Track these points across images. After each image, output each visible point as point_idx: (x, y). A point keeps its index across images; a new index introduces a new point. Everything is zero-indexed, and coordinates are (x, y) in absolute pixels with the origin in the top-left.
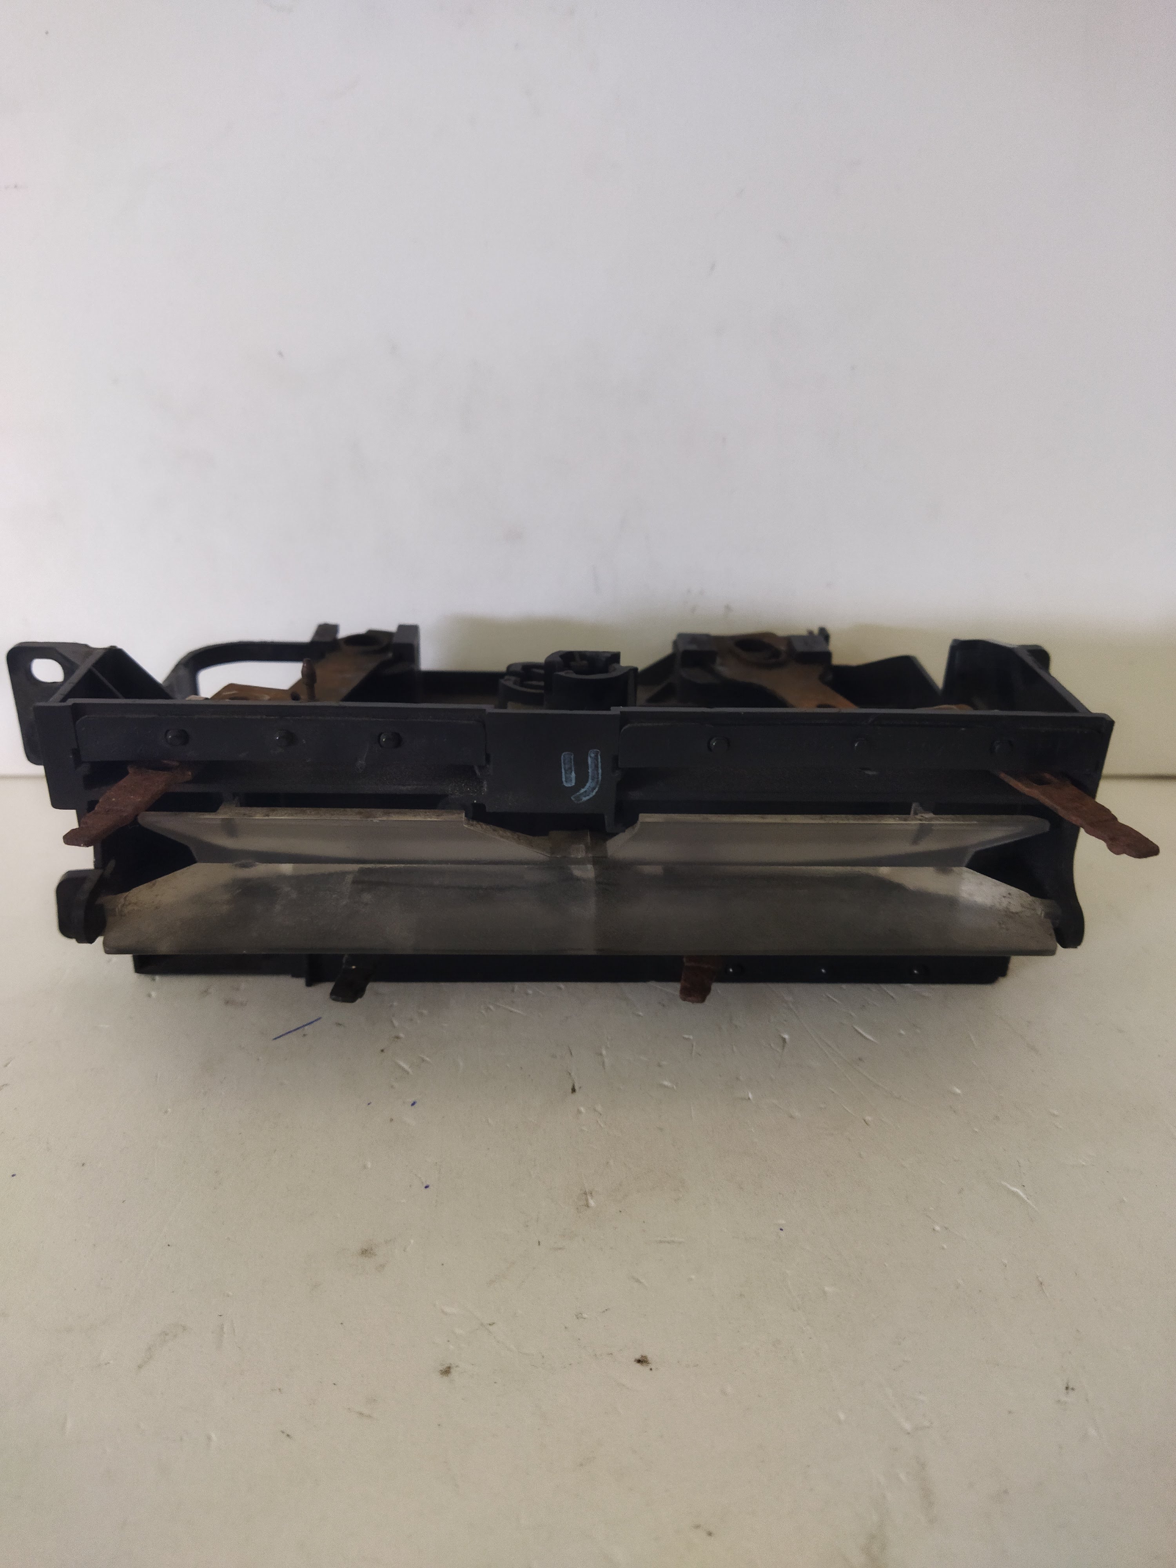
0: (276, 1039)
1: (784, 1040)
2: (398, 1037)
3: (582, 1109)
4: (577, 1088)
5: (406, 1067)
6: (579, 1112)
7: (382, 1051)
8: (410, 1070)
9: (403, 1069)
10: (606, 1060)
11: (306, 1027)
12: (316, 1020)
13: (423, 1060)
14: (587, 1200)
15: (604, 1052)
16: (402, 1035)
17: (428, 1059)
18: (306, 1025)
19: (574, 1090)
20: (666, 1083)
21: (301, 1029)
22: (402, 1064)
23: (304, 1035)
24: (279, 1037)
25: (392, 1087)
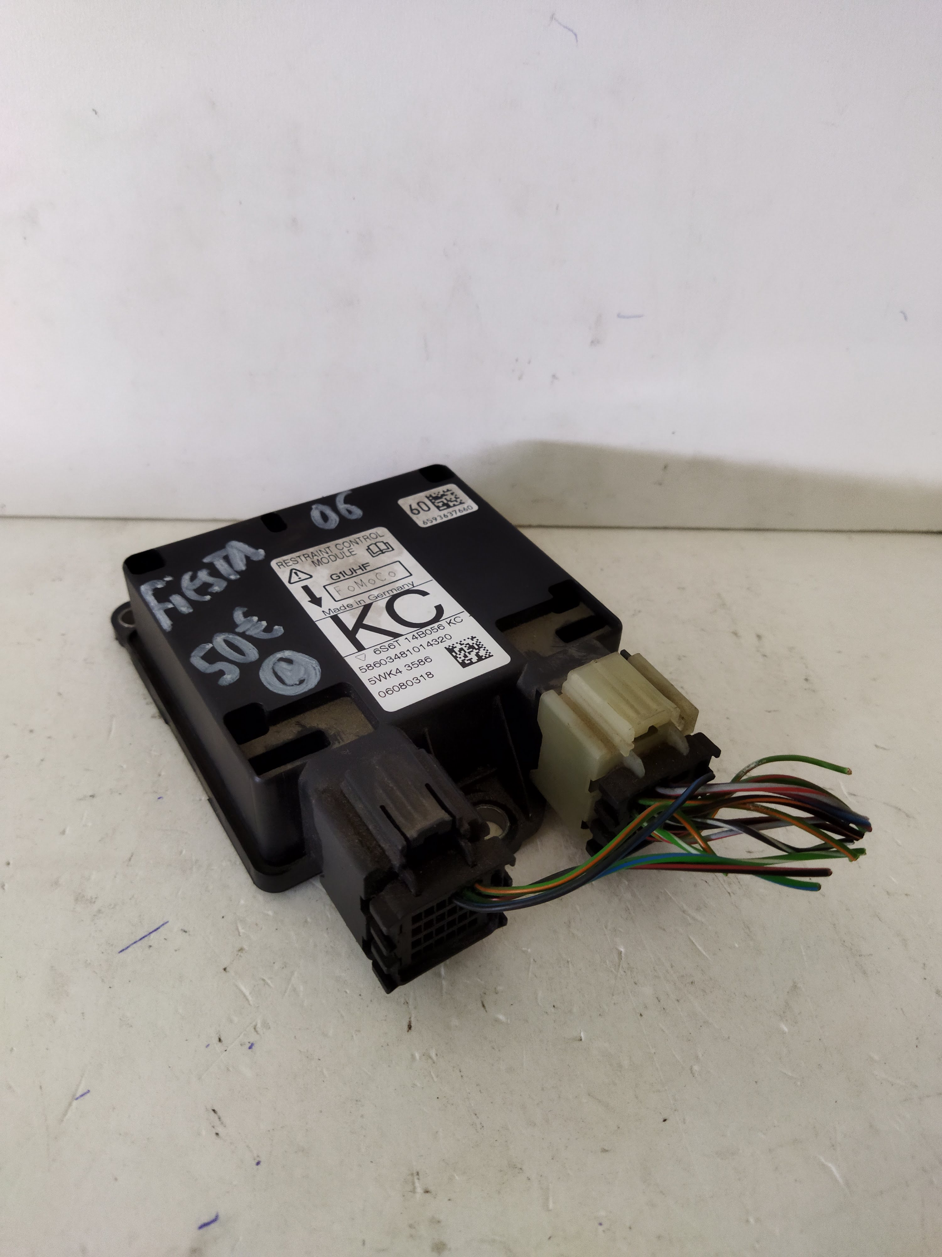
0: (121, 951)
2: (241, 950)
3: (417, 1056)
4: (412, 1025)
5: (247, 993)
6: (413, 1056)
7: (225, 969)
8: (250, 998)
9: (245, 996)
11: (152, 935)
12: (163, 925)
13: (265, 984)
16: (246, 947)
17: (269, 982)
18: (153, 932)
19: (410, 1027)
20: (501, 1017)
21: (148, 936)
22: (243, 988)
24: (123, 950)
25: (231, 1021)
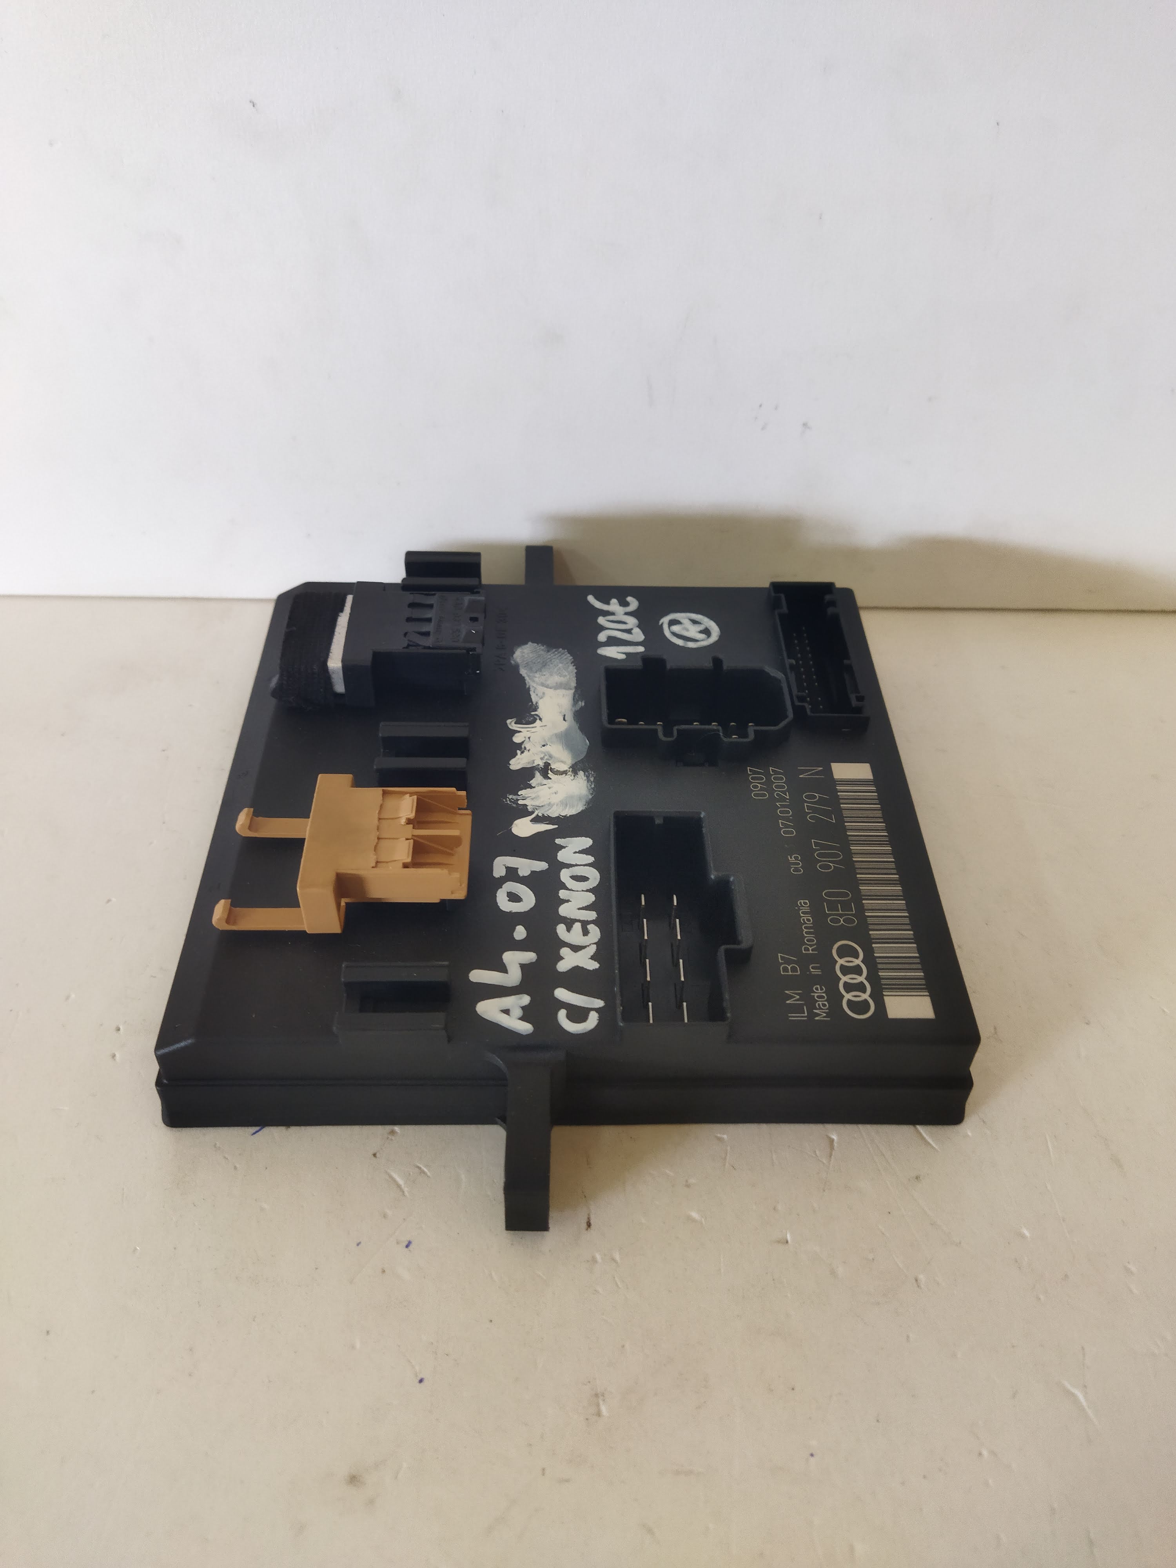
1: (832, 1141)
14: (598, 1405)
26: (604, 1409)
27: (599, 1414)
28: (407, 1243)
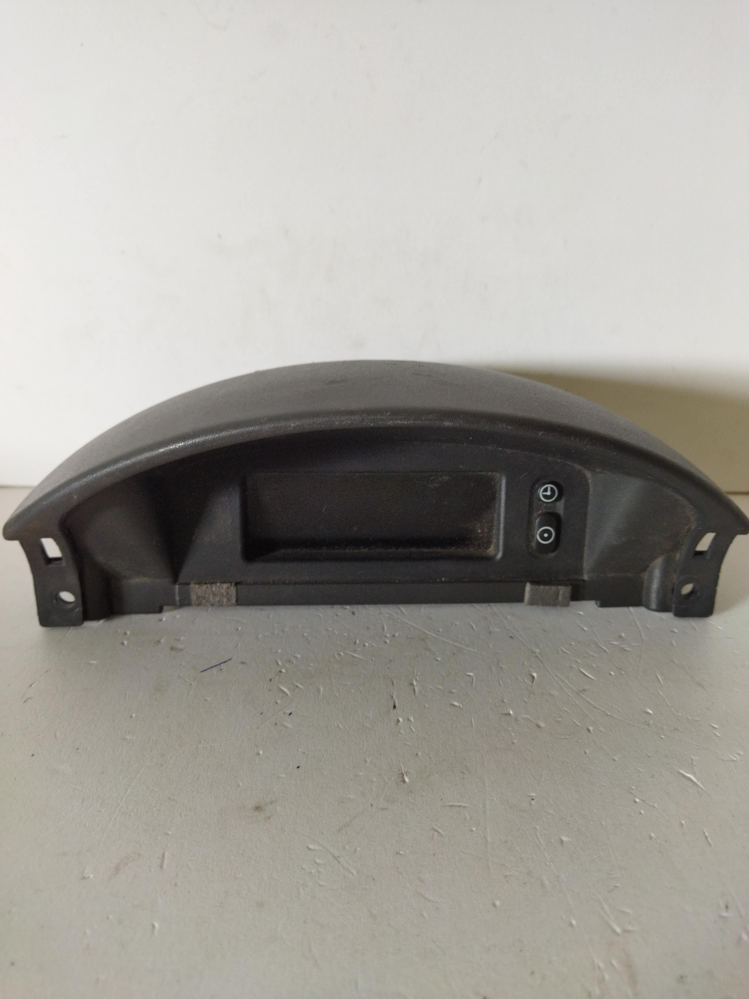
0: (202, 671)
1: (533, 677)
2: (281, 672)
3: (401, 720)
4: (397, 706)
5: (286, 690)
6: (398, 721)
7: (270, 680)
8: (288, 693)
9: (284, 692)
10: (416, 688)
11: (222, 665)
12: (229, 660)
13: (297, 686)
14: (403, 778)
15: (415, 683)
16: (283, 671)
17: (300, 686)
18: (222, 663)
19: (395, 707)
20: (456, 704)
21: (219, 666)
22: (283, 689)
23: (221, 670)
24: (204, 671)
25: (277, 703)
26: (407, 779)
27: (404, 781)
28: (289, 713)
